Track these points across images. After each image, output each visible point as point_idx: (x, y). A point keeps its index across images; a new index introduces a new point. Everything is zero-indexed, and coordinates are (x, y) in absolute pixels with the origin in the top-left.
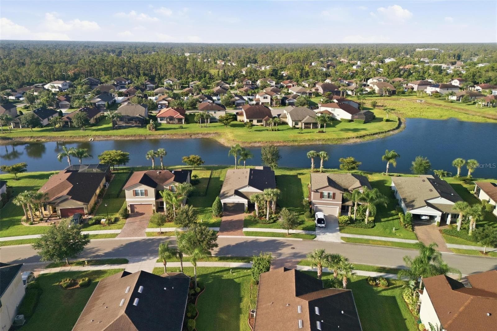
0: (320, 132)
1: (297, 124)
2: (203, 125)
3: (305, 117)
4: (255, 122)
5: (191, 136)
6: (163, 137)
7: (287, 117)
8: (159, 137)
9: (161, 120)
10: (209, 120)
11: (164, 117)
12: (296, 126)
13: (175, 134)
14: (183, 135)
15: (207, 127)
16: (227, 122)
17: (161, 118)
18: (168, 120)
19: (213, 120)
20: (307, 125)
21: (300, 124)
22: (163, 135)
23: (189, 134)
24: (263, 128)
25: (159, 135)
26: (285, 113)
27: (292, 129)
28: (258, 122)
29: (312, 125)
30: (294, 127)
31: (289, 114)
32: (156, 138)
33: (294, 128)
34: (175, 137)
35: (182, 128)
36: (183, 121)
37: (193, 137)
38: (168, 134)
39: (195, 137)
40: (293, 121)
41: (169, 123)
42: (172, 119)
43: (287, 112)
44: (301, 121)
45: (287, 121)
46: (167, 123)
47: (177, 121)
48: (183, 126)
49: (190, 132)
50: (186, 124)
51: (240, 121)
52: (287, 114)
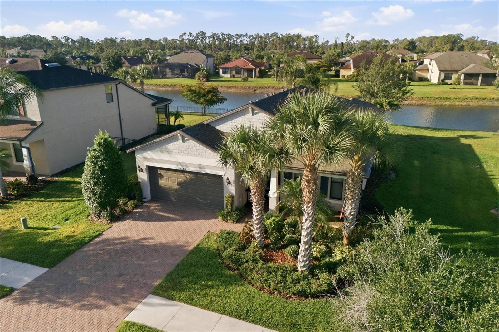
1: (448, 77)
3: (467, 66)
5: (255, 90)
7: (428, 70)
9: (224, 73)
11: (228, 68)
12: (447, 81)
13: (233, 87)
14: (243, 88)
17: (224, 70)
18: (234, 72)
20: (471, 78)
21: (454, 76)
23: (254, 87)
26: (426, 65)
27: (439, 84)
29: (480, 78)
30: (443, 81)
31: (434, 62)
33: (442, 82)
34: (230, 90)
35: (247, 80)
36: (254, 72)
37: (258, 91)
38: (222, 87)
39: (261, 92)
40: (440, 71)
41: (234, 76)
42: (238, 70)
43: (431, 60)
44: (458, 71)
45: (428, 75)
46: (231, 77)
47: (246, 74)
48: (249, 79)
49: (258, 86)
50: (257, 78)
51: (344, 76)
52: (430, 64)
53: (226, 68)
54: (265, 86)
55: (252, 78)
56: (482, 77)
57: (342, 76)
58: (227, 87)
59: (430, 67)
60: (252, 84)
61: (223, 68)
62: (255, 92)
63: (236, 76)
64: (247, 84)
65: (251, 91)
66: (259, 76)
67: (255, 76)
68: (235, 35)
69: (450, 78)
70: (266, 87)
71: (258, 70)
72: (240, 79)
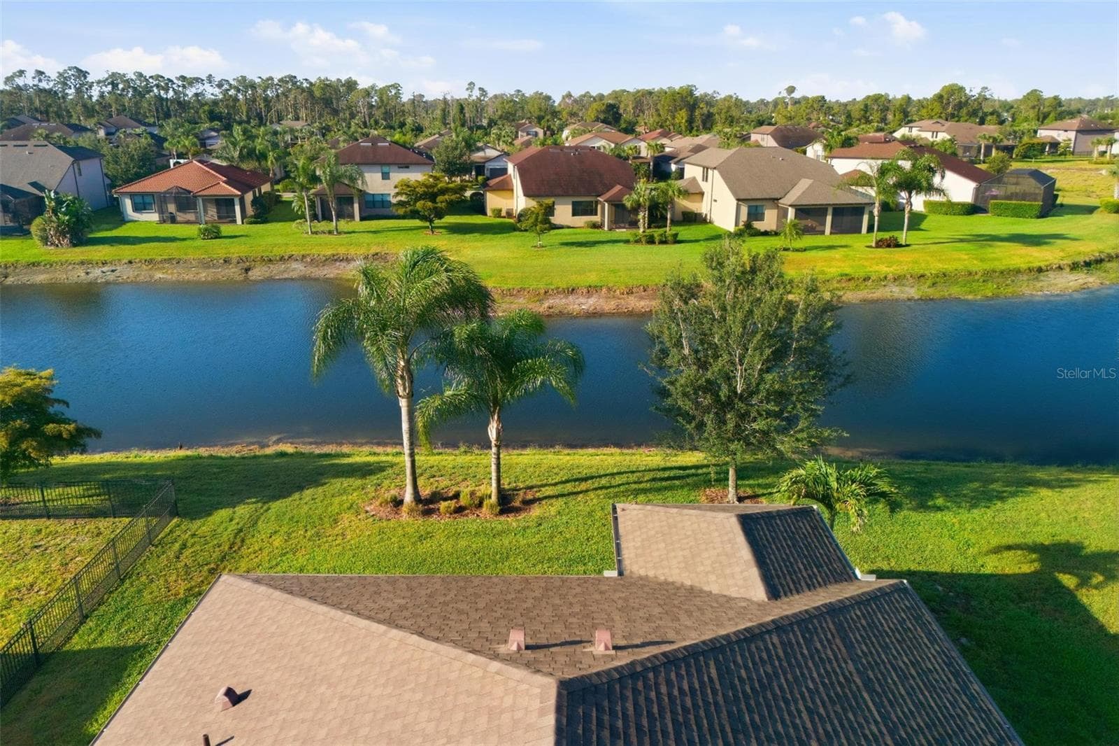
0: (880, 244)
1: (755, 214)
2: (323, 226)
3: (794, 184)
4: (563, 213)
5: (247, 270)
6: (96, 273)
7: (702, 194)
8: (79, 275)
9: (137, 209)
10: (356, 206)
11: (152, 194)
12: (755, 224)
13: (169, 260)
14: (206, 264)
15: (339, 233)
16: (429, 204)
17: (139, 200)
18: (172, 208)
19: (375, 209)
20: (810, 214)
21: (770, 213)
22: (104, 263)
23: (240, 260)
24: (604, 234)
25: (82, 263)
26: (694, 179)
27: (739, 234)
28: (575, 214)
29: (829, 219)
30: (748, 226)
31: (715, 176)
32: (61, 276)
33: (748, 231)
34: (159, 275)
35: (218, 236)
36: (237, 208)
37: (256, 274)
38: (130, 262)
39: (267, 275)
40: (738, 200)
41: (173, 220)
42: (185, 200)
43: (706, 169)
44: (778, 199)
45: (703, 208)
46: (163, 221)
47: (213, 212)
48: (226, 229)
49: (253, 255)
50: (251, 223)
51: (498, 213)
52: (705, 178)
53: (143, 195)
54: (278, 252)
55: (234, 221)
56: (834, 215)
57: (494, 211)
58: (150, 261)
59: (705, 186)
60: (236, 249)
61: (132, 195)
62: (246, 279)
63: (180, 216)
64: (219, 248)
65: (233, 272)
66: (256, 216)
67: (244, 216)
68: (178, 79)
69: (760, 217)
70: (282, 259)
71: (249, 197)
72: (193, 230)
